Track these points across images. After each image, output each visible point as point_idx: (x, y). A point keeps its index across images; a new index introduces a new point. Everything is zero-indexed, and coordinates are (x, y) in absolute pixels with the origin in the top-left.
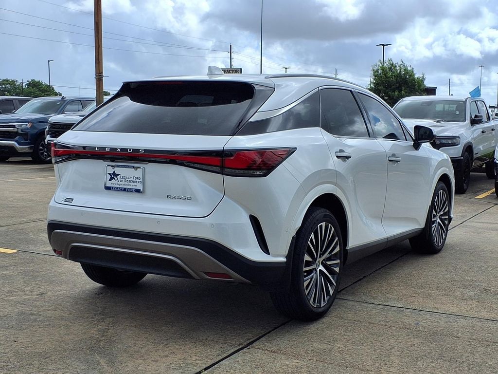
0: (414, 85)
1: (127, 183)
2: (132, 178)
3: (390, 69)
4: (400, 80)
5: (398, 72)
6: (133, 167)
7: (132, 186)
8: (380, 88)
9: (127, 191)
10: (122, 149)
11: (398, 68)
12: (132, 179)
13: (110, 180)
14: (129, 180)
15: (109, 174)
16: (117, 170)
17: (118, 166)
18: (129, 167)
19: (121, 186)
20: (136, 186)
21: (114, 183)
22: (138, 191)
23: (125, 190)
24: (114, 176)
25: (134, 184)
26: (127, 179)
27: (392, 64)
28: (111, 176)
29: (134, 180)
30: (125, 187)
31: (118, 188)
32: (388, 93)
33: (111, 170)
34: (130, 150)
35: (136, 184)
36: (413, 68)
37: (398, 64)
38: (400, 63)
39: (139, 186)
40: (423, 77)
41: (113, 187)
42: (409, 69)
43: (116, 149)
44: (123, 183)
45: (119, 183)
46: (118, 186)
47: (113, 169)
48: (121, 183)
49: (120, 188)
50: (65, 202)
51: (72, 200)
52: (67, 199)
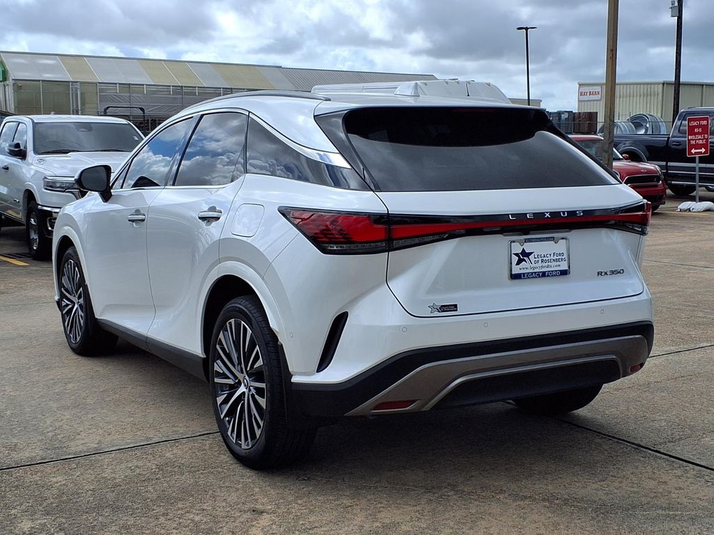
1: (544, 264)
2: (552, 255)
6: (554, 239)
7: (554, 267)
9: (548, 276)
10: (551, 214)
12: (552, 257)
13: (518, 264)
14: (547, 259)
15: (516, 254)
16: (528, 247)
17: (530, 240)
18: (548, 239)
19: (536, 270)
20: (559, 265)
21: (525, 267)
22: (563, 273)
23: (544, 275)
24: (523, 257)
25: (556, 263)
26: (544, 259)
28: (519, 257)
29: (555, 257)
30: (543, 270)
31: (532, 273)
33: (517, 248)
34: (564, 214)
35: (558, 263)
39: (564, 266)
41: (524, 274)
43: (543, 214)
44: (540, 264)
46: (532, 271)
47: (522, 245)
48: (535, 265)
49: (535, 273)
50: (442, 311)
51: (456, 306)
52: (442, 306)
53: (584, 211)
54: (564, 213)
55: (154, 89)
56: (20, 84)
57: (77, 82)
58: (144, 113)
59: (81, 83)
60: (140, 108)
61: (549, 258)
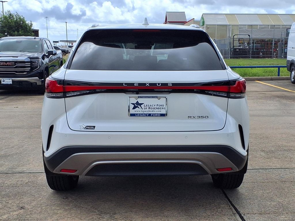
0: (27, 28)
1: (150, 110)
2: (156, 105)
3: (10, 17)
4: (17, 25)
5: (15, 19)
6: (157, 97)
7: (156, 112)
8: (4, 29)
9: (152, 116)
10: (150, 84)
11: (14, 17)
12: (156, 107)
13: (134, 108)
16: (140, 101)
17: (141, 97)
18: (153, 97)
19: (145, 113)
20: (160, 111)
21: (138, 111)
22: (163, 115)
23: (150, 115)
24: (137, 105)
25: (158, 110)
26: (151, 107)
27: (11, 15)
28: (134, 105)
29: (158, 107)
30: (149, 113)
31: (142, 114)
32: (10, 33)
33: (134, 101)
36: (24, 17)
37: (14, 14)
38: (16, 14)
39: (163, 112)
40: (31, 23)
41: (137, 114)
42: (22, 18)
43: (145, 84)
44: (148, 109)
45: (144, 110)
46: (142, 113)
47: (136, 99)
48: (145, 110)
49: (144, 114)
50: (86, 129)
51: (94, 127)
52: (87, 126)
53: (172, 84)
54: (159, 84)
55: (263, 26)
56: (208, 26)
57: (230, 25)
58: (250, 37)
59: (232, 25)
60: (248, 35)
61: (154, 107)
